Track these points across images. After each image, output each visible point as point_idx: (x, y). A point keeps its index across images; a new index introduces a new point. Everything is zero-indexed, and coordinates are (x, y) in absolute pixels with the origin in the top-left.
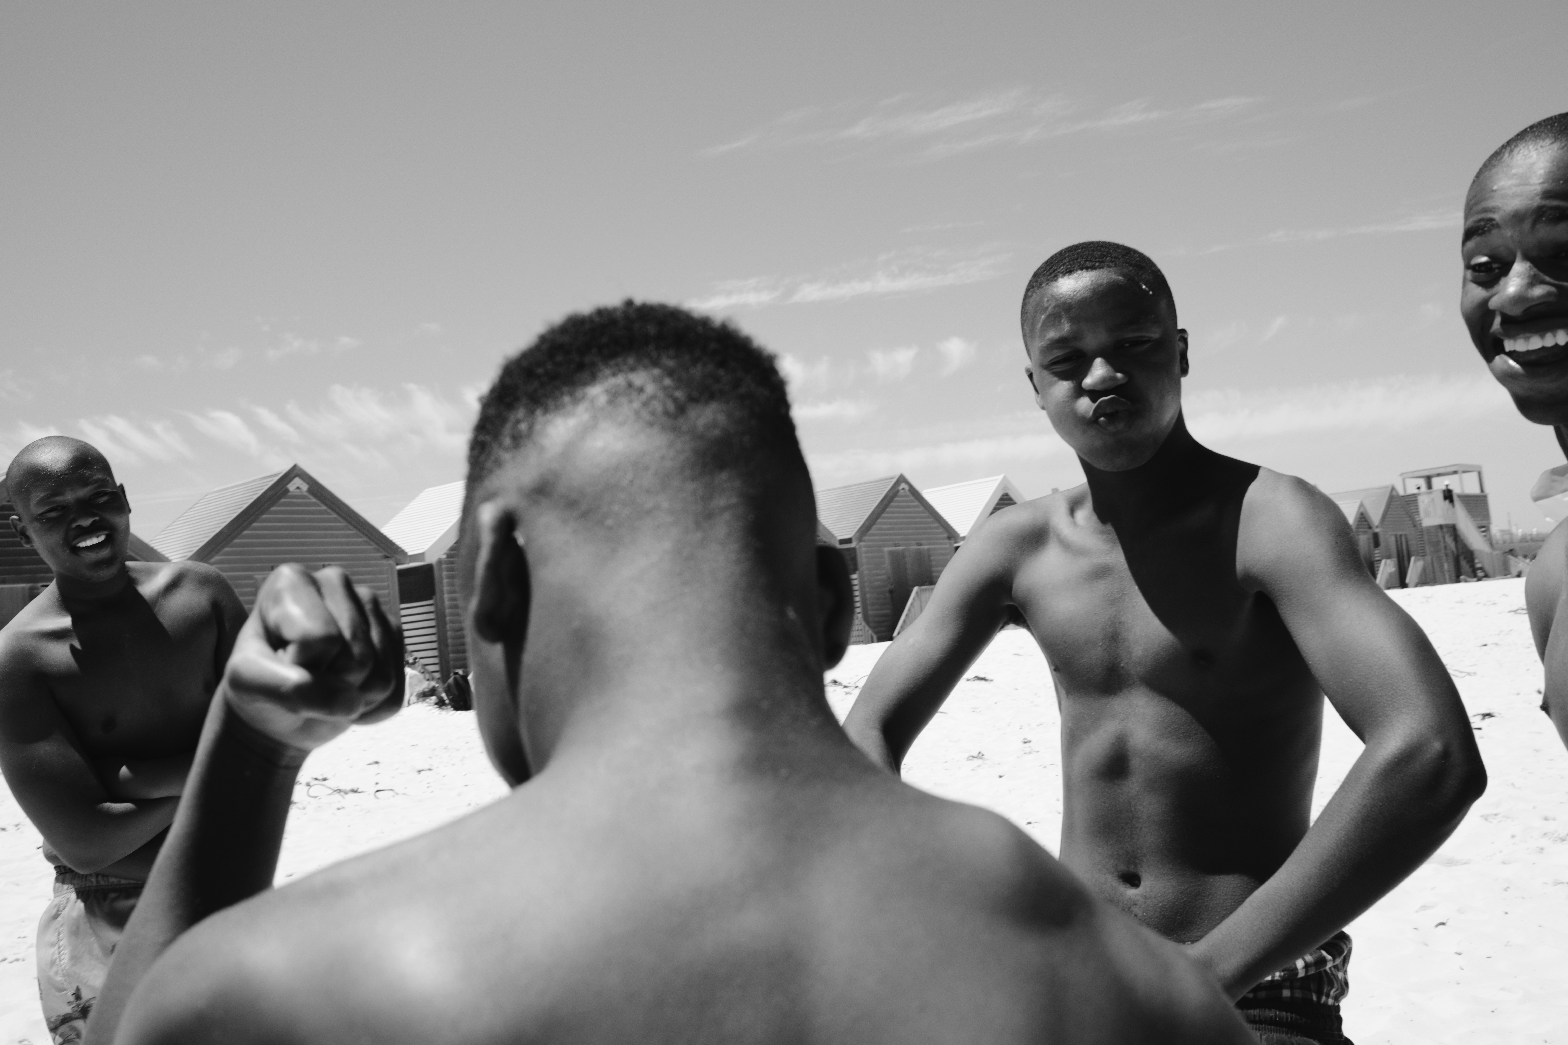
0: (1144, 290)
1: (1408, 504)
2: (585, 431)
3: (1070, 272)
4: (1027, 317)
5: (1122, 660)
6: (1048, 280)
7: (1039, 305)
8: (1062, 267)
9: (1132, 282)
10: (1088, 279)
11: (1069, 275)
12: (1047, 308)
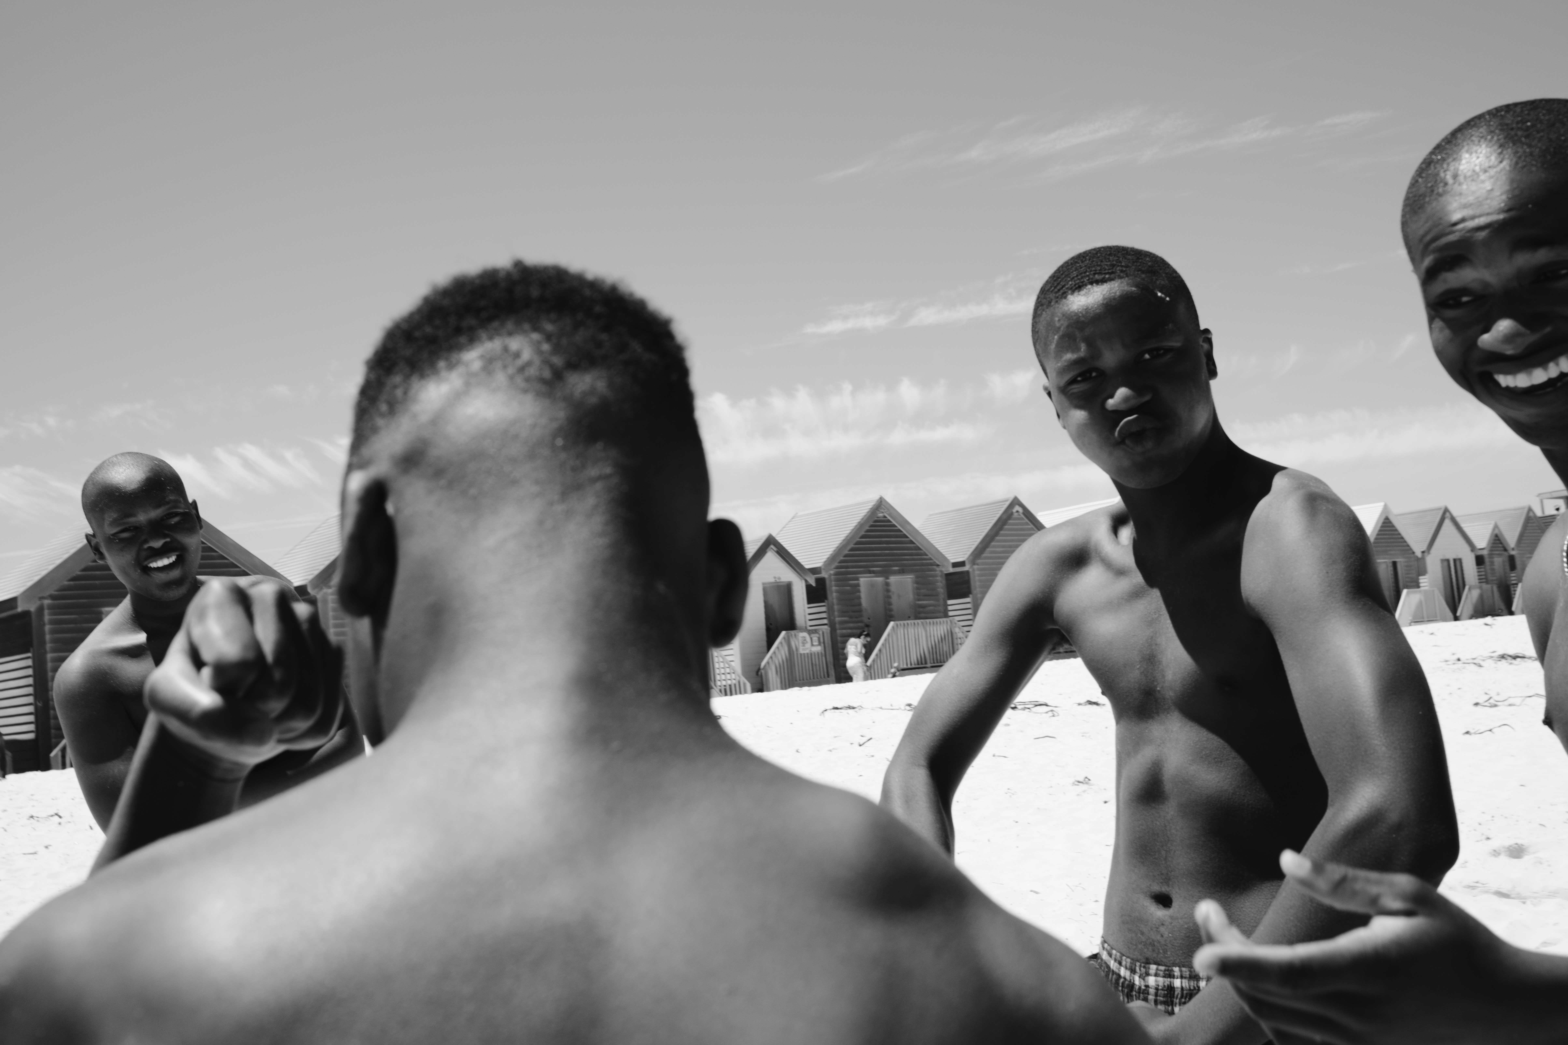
0: (1161, 297)
1: (1546, 526)
2: (457, 397)
3: (1079, 287)
4: (1039, 336)
5: (1158, 684)
6: (1057, 297)
7: (1050, 324)
8: (1070, 283)
9: (1146, 291)
10: (1099, 294)
11: (1079, 291)
12: (1059, 328)
